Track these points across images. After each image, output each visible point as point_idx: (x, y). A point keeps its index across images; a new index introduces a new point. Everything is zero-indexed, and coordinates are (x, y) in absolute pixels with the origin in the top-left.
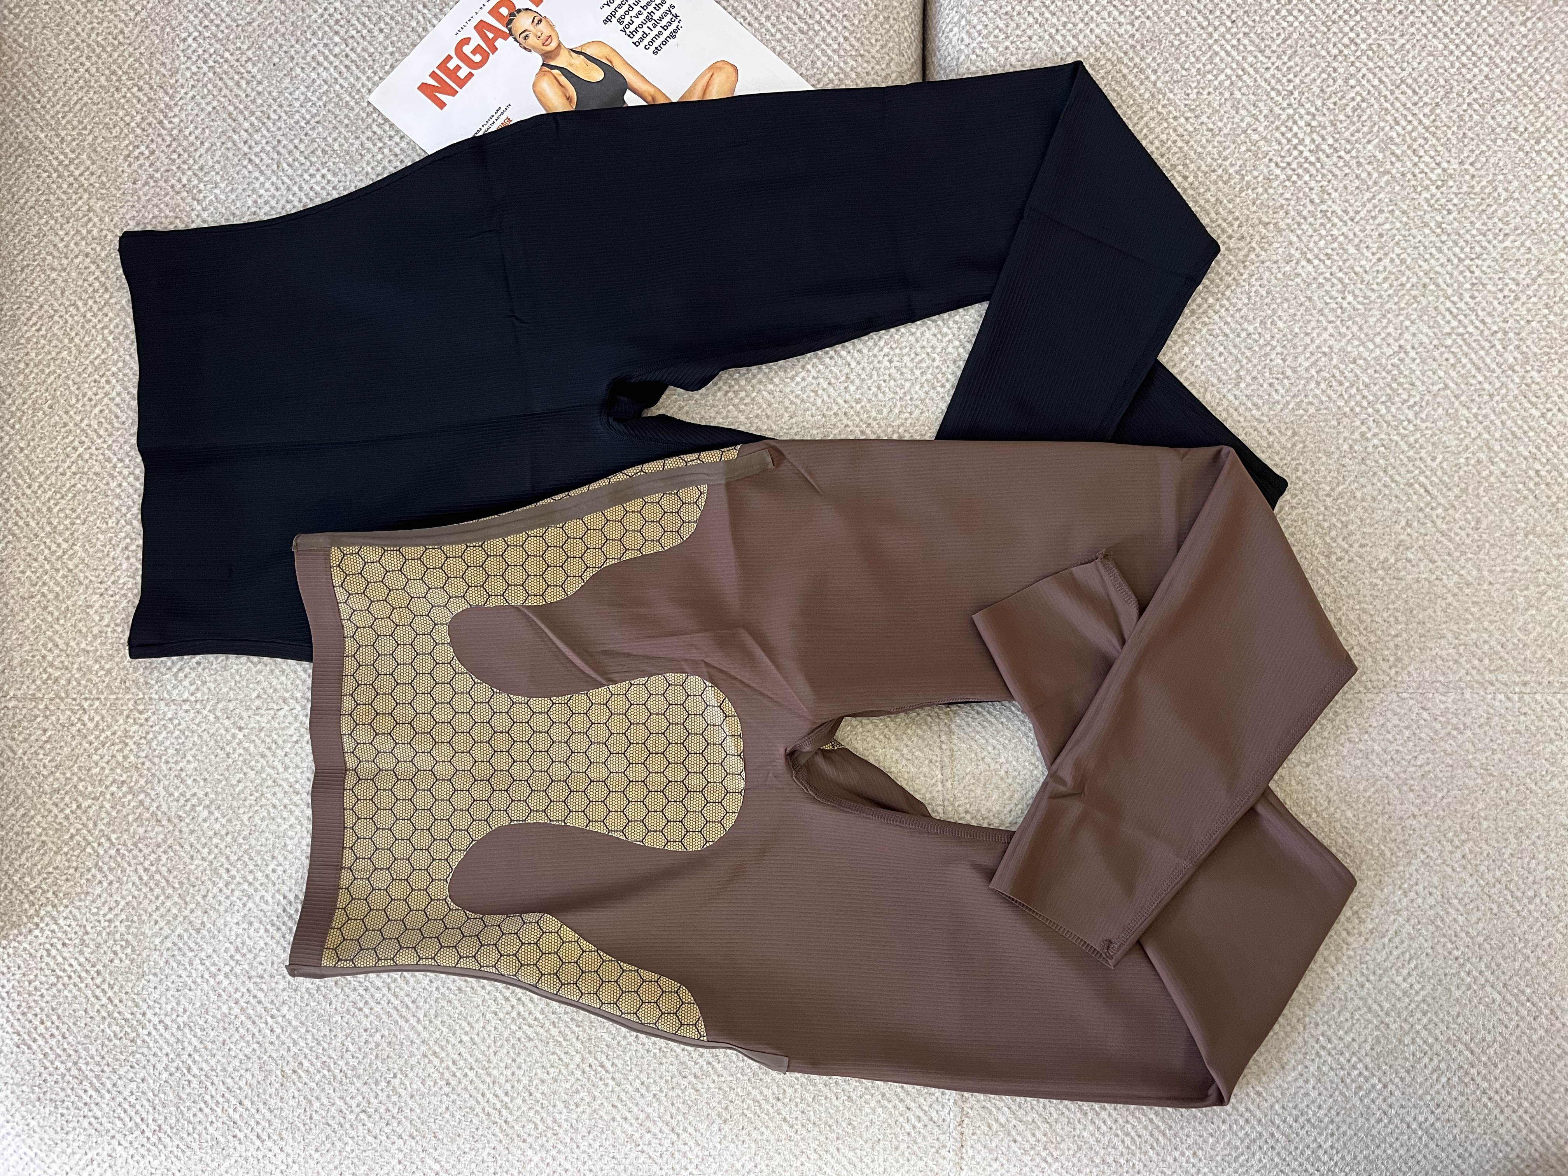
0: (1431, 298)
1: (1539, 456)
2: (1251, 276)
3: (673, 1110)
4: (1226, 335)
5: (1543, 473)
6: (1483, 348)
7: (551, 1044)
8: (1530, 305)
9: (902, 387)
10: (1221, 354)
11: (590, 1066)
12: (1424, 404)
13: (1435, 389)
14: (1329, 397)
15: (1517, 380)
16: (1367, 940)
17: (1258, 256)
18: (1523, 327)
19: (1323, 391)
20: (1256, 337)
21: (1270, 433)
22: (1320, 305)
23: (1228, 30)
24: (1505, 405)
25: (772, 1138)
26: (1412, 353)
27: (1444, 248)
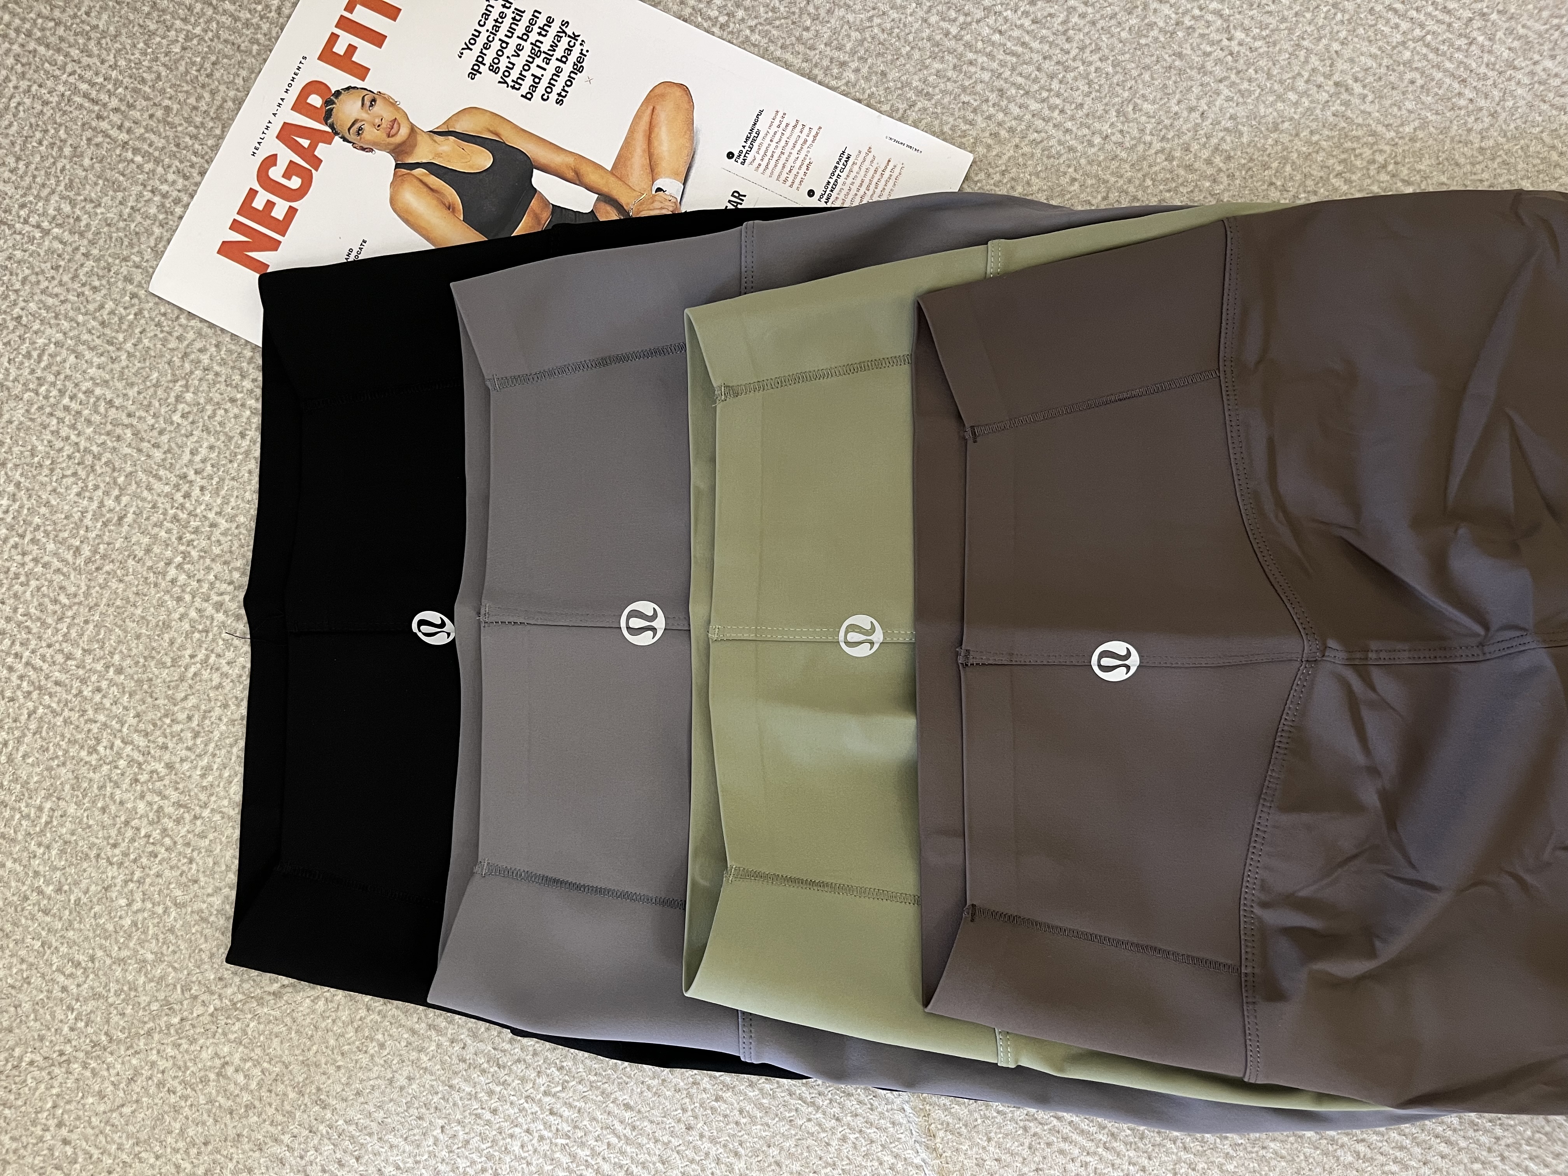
2: (1082, 49)
10: (1074, 180)
13: (1408, 129)
17: (1083, 16)
20: (1117, 137)
22: (1197, 59)
26: (1358, 88)
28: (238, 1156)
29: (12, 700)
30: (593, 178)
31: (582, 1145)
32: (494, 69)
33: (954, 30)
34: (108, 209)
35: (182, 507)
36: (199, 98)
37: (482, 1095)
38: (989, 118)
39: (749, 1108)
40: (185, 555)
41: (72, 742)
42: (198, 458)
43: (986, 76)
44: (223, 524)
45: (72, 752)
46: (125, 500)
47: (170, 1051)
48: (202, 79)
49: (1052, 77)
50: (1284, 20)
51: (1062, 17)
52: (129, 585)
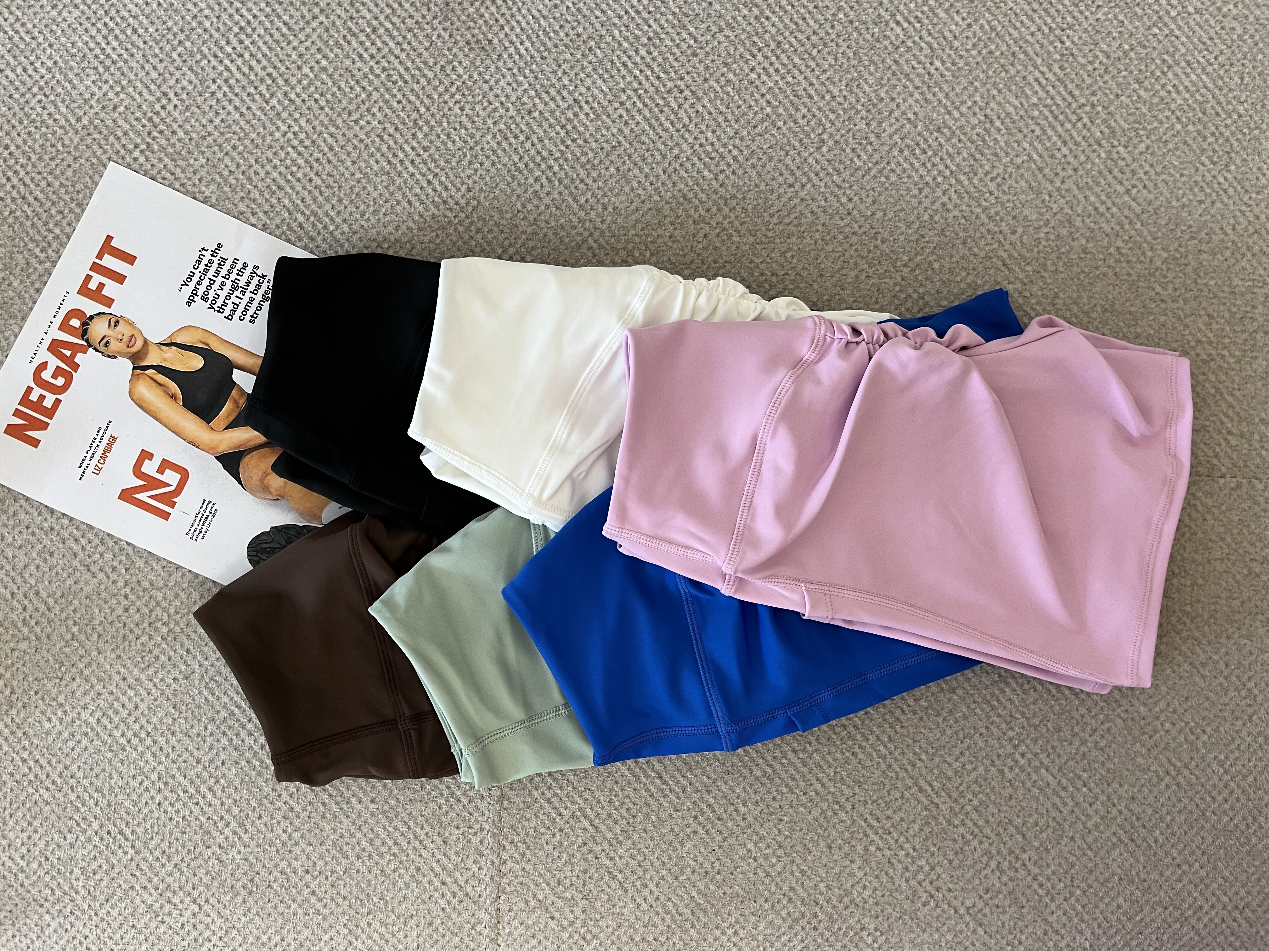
0: (1019, 68)
1: (1121, 232)
2: (839, 36)
3: (196, 881)
4: (810, 97)
5: (1124, 251)
6: (1070, 121)
7: (69, 810)
8: (1121, 79)
9: (472, 136)
10: (804, 117)
11: (109, 833)
12: (1007, 176)
14: (911, 164)
15: (1103, 155)
16: (921, 719)
18: (1111, 102)
19: (906, 159)
20: (841, 100)
21: (850, 200)
22: (907, 69)
24: (1089, 180)
25: (300, 912)
26: (998, 123)
27: (1035, 16)
38: (766, 57)
42: (179, 86)
43: (773, 31)
46: (122, 96)
49: (814, 46)
50: (967, 64)
52: (105, 152)
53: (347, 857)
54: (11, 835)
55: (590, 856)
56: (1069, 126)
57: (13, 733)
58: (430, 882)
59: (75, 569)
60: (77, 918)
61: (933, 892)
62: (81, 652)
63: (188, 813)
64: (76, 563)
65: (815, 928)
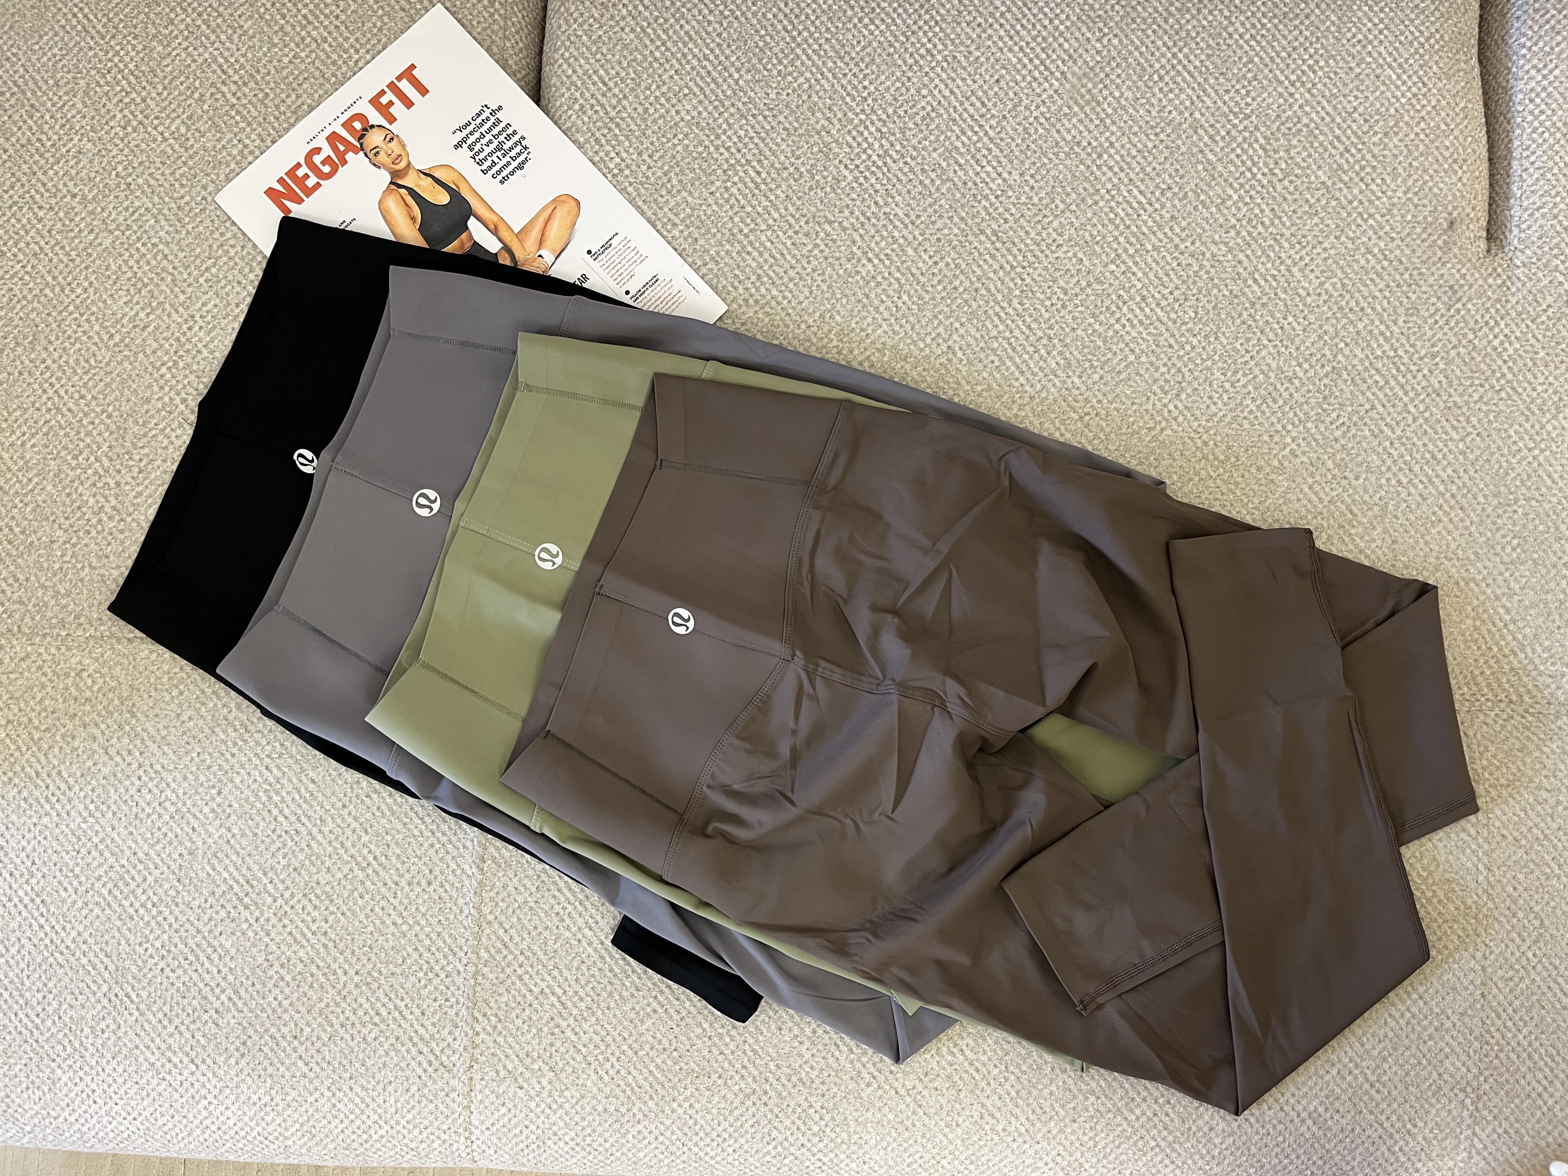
0: (981, 303)
2: (814, 270)
4: (788, 326)
6: (1028, 353)
8: (1077, 314)
15: (1058, 384)
17: (822, 251)
18: (1067, 335)
20: (815, 329)
22: (877, 303)
23: (811, 35)
25: (287, 1074)
26: (960, 354)
27: (998, 255)
28: (70, 726)
29: (38, 409)
30: (504, 234)
31: (277, 793)
32: (471, 148)
33: (746, 231)
34: (209, 140)
35: (184, 334)
36: (288, 96)
37: (230, 743)
38: (746, 289)
39: (383, 807)
40: (176, 363)
41: (65, 448)
42: (205, 309)
43: (754, 265)
44: (205, 353)
45: (63, 454)
46: (152, 317)
47: (53, 650)
48: (294, 85)
49: (791, 280)
50: (933, 299)
51: (810, 247)
52: (135, 368)
53: (332, 1025)
54: (28, 995)
55: (556, 1031)
56: (1026, 357)
57: (33, 900)
58: (408, 1051)
59: (95, 752)
60: (86, 1073)
61: (876, 1074)
62: (97, 827)
63: (187, 979)
64: (95, 746)
65: (765, 1104)
